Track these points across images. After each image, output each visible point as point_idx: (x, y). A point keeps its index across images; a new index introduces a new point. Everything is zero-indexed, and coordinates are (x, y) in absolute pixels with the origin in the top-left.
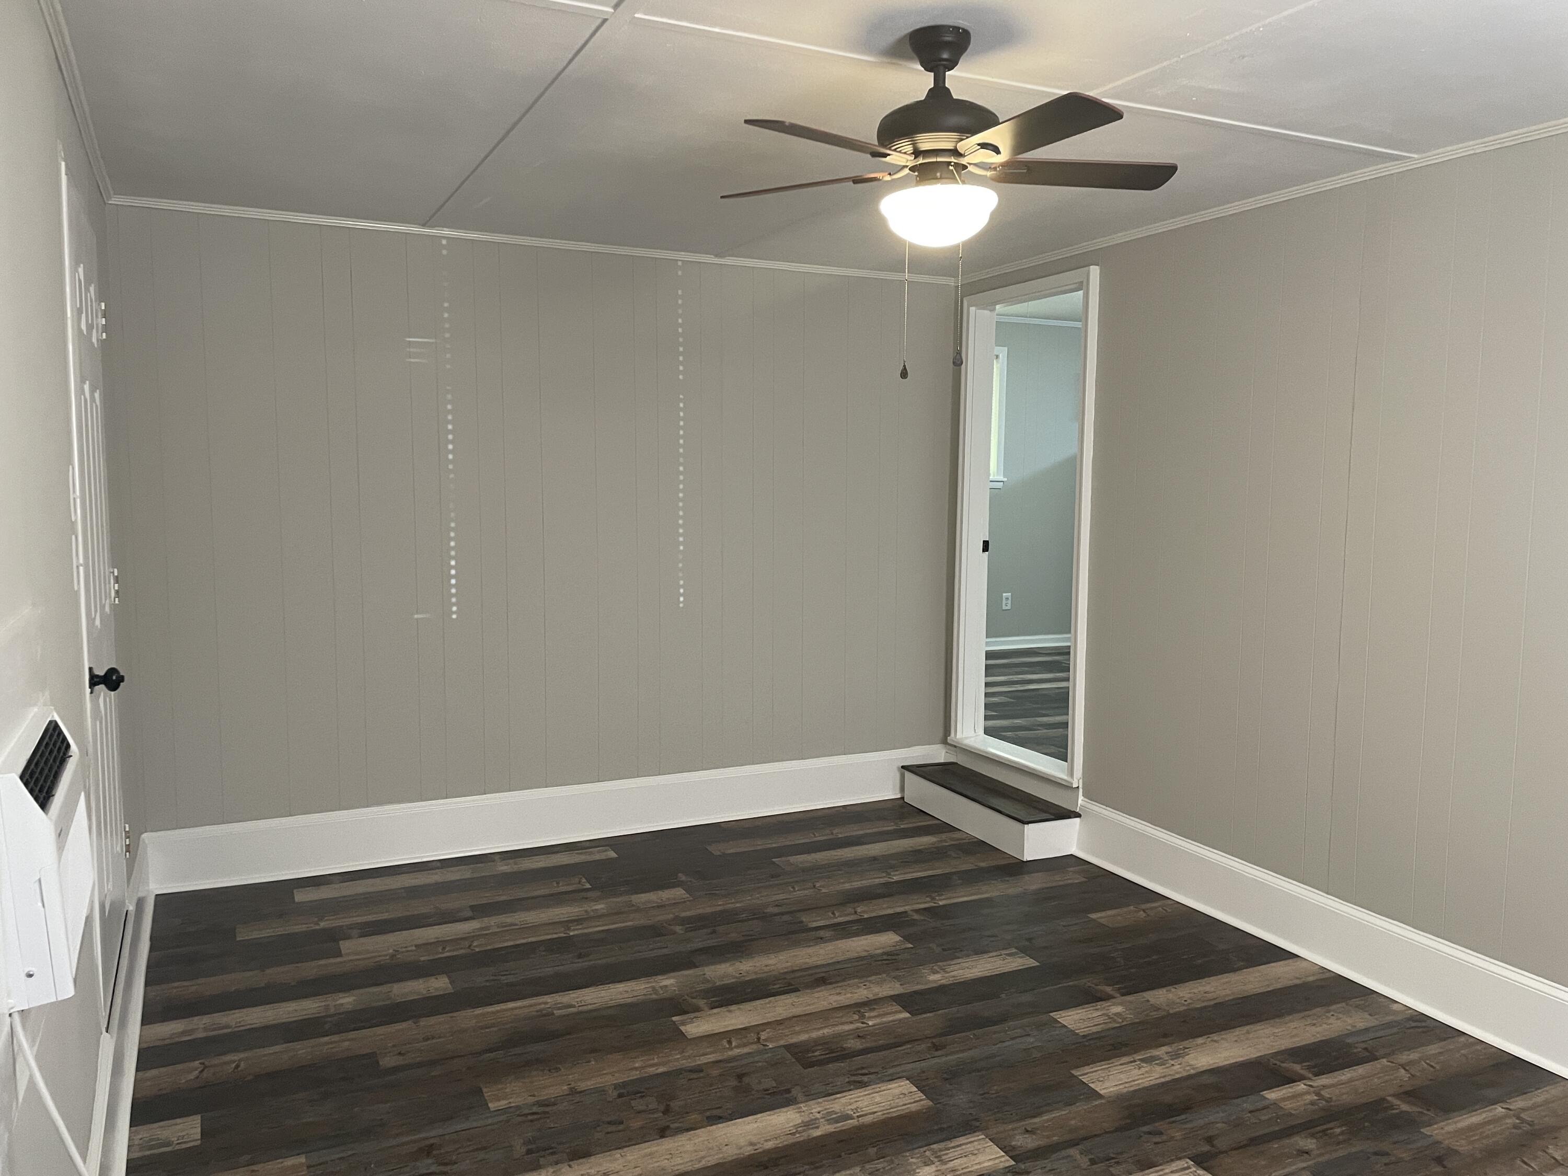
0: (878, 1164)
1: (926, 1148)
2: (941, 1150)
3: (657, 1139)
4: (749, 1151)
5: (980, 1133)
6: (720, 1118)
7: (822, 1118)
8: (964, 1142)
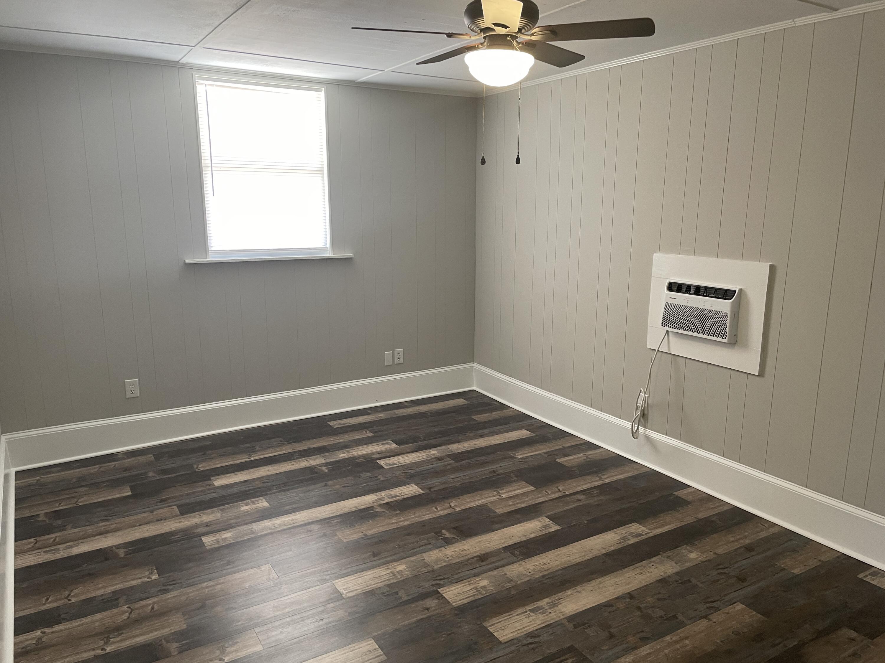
0: (509, 586)
1: (485, 595)
2: (477, 595)
3: (632, 591)
4: (579, 588)
5: (455, 606)
6: (605, 606)
7: (547, 609)
8: (464, 600)
